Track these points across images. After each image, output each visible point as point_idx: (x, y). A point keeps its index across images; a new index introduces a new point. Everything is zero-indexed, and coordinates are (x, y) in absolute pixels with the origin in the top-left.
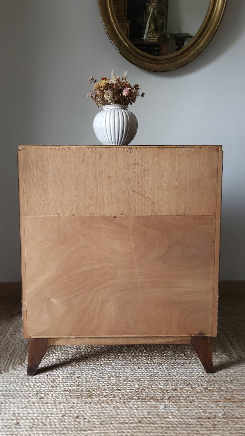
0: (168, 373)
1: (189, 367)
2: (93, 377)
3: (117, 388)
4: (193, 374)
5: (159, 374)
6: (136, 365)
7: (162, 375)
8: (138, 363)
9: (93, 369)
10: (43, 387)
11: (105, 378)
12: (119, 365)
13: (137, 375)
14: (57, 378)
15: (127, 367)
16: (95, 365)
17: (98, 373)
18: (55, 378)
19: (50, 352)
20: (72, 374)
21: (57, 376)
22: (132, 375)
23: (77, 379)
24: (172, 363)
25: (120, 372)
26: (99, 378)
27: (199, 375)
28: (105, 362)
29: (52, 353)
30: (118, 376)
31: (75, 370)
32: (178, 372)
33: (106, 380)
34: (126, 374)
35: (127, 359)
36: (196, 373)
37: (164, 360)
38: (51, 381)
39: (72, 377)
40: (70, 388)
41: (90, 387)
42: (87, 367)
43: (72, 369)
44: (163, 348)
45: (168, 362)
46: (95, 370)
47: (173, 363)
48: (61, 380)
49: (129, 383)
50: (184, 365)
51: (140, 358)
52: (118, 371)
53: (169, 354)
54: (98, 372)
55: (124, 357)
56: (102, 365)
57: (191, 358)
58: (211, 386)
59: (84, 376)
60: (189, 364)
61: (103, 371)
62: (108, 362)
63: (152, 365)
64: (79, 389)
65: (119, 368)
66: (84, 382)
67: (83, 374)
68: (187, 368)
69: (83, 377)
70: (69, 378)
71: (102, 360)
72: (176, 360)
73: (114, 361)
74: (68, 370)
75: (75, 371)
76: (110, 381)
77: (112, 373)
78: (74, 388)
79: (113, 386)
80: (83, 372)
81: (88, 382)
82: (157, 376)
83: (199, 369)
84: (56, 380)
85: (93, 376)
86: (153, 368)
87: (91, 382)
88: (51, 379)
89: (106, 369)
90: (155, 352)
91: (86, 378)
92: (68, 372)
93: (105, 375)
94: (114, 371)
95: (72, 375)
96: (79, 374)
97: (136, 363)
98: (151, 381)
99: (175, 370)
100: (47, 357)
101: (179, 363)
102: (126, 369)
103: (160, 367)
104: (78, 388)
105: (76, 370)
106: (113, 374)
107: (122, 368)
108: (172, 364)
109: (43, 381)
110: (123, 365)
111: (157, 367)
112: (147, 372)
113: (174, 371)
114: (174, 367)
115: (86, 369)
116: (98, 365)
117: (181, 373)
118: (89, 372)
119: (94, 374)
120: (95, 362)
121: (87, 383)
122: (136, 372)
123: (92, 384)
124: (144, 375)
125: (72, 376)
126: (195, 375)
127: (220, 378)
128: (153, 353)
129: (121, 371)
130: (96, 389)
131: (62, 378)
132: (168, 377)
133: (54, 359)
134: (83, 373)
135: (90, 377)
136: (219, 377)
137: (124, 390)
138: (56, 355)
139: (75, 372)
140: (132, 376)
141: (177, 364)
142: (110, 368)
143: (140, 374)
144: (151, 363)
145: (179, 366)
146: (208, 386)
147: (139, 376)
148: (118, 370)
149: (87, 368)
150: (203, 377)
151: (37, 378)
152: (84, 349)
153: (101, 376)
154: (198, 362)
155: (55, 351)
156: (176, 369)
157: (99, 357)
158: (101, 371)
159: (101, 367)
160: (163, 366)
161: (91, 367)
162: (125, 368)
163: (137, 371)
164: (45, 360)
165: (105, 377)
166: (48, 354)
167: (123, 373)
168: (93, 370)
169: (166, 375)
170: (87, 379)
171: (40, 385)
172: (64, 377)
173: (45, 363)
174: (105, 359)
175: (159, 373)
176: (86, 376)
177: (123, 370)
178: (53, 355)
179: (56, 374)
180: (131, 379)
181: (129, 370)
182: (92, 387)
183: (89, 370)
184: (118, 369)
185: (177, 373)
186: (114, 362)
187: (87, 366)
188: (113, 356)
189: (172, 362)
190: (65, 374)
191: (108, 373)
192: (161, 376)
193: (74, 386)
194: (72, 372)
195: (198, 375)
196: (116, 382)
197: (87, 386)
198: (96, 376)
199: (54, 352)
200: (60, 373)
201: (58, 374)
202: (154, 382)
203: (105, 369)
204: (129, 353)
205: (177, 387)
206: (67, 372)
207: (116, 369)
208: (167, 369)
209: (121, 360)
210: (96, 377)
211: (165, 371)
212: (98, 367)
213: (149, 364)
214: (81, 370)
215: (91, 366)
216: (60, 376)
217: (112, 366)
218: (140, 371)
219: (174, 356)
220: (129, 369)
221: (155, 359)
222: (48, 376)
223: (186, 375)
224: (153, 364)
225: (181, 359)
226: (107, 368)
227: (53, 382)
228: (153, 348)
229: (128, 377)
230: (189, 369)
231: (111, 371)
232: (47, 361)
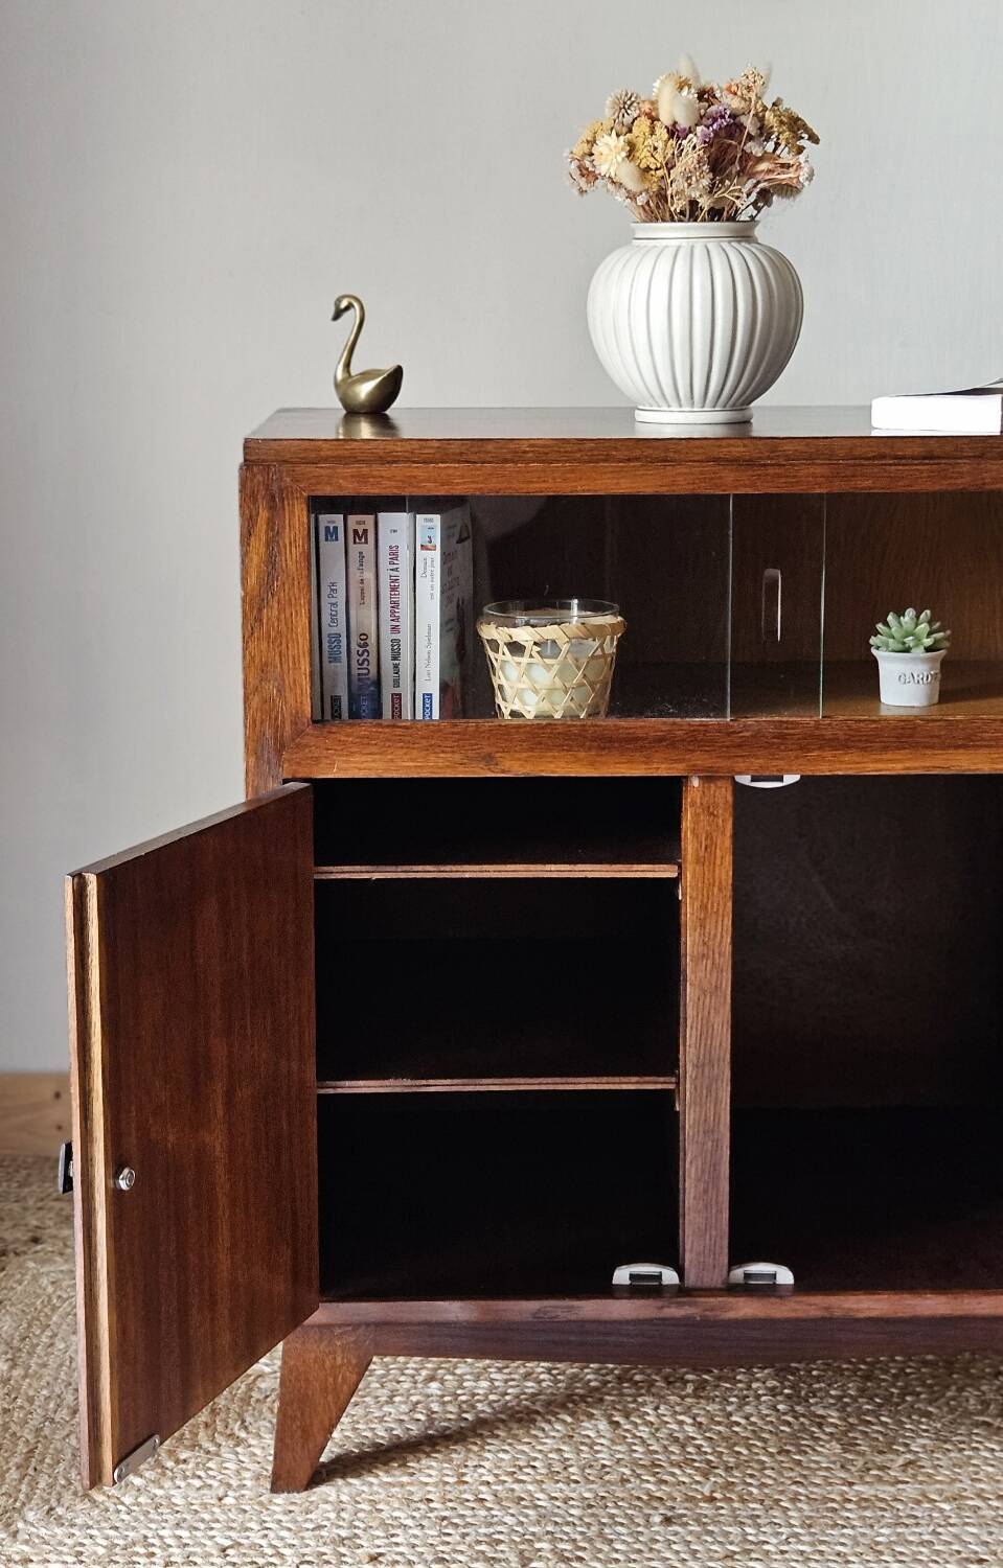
1: (916, 1517)
2: (445, 1556)
4: (937, 1548)
5: (766, 1547)
6: (655, 1504)
7: (782, 1552)
8: (661, 1499)
9: (445, 1523)
12: (572, 1506)
15: (612, 1516)
16: (451, 1501)
19: (220, 1439)
20: (344, 1545)
24: (833, 1500)
25: (579, 1537)
27: (963, 1555)
28: (499, 1488)
29: (231, 1443)
30: (566, 1554)
31: (357, 1523)
32: (862, 1540)
35: (607, 1478)
36: (950, 1543)
37: (795, 1488)
39: (343, 1559)
42: (414, 1514)
43: (341, 1523)
45: (813, 1493)
46: (456, 1526)
47: (838, 1498)
50: (892, 1507)
51: (673, 1474)
52: (567, 1534)
53: (819, 1453)
54: (467, 1534)
56: (488, 1505)
57: (930, 1475)
59: (401, 1554)
60: (918, 1502)
61: (492, 1530)
62: (513, 1490)
63: (734, 1510)
65: (571, 1519)
67: (397, 1544)
68: (907, 1521)
69: (398, 1558)
71: (484, 1478)
72: (852, 1484)
73: (544, 1486)
74: (320, 1527)
75: (356, 1531)
77: (539, 1540)
80: (392, 1536)
82: (757, 1559)
83: (967, 1524)
85: (443, 1552)
86: (741, 1523)
89: (509, 1520)
92: (322, 1537)
94: (548, 1533)
95: (342, 1550)
96: (377, 1542)
97: (652, 1498)
99: (845, 1531)
100: (210, 1464)
101: (866, 1500)
102: (604, 1524)
103: (775, 1517)
105: (362, 1525)
106: (545, 1545)
107: (586, 1520)
108: (835, 1505)
110: (590, 1506)
111: (758, 1516)
112: (711, 1539)
113: (843, 1535)
114: (841, 1517)
115: (409, 1522)
116: (468, 1501)
117: (878, 1543)
118: (427, 1536)
119: (448, 1543)
120: (448, 1488)
122: (659, 1538)
125: (344, 1555)
126: (946, 1556)
129: (582, 1533)
133: (248, 1475)
134: (394, 1540)
138: (255, 1455)
139: (356, 1536)
141: (856, 1503)
142: (527, 1516)
144: (731, 1499)
145: (868, 1513)
148: (566, 1529)
149: (414, 1518)
152: (393, 1425)
153: (483, 1552)
154: (965, 1494)
155: (243, 1434)
156: (853, 1527)
157: (466, 1466)
158: (483, 1530)
159: (483, 1513)
160: (790, 1513)
161: (432, 1510)
162: (604, 1520)
163: (658, 1533)
164: (200, 1477)
165: (501, 1556)
166: (213, 1449)
168: (446, 1527)
172: (304, 1555)
173: (202, 1492)
174: (496, 1476)
175: (767, 1543)
176: (412, 1551)
177: (593, 1528)
178: (236, 1453)
181: (620, 1529)
183: (422, 1526)
184: (568, 1524)
185: (858, 1544)
186: (542, 1491)
187: (414, 1505)
189: (833, 1496)
190: (307, 1546)
191: (518, 1539)
194: (344, 1533)
195: (959, 1552)
198: (462, 1552)
199: (239, 1441)
200: (282, 1539)
203: (506, 1524)
204: (618, 1448)
206: (317, 1533)
207: (556, 1523)
208: (810, 1526)
210: (461, 1558)
211: (796, 1535)
212: (468, 1513)
213: (719, 1504)
215: (432, 1505)
216: (287, 1551)
217: (537, 1506)
218: (676, 1534)
219: (844, 1467)
220: (622, 1524)
221: (749, 1480)
223: (901, 1553)
224: (736, 1505)
225: (880, 1479)
226: (513, 1515)
228: (738, 1424)
230: (917, 1524)
231: (533, 1534)
232: (209, 1481)
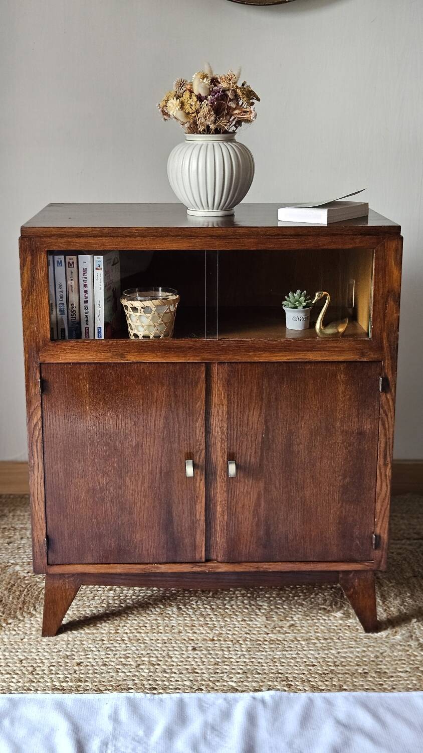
0: (249, 658)
1: (291, 647)
2: (107, 663)
3: (150, 685)
4: (298, 660)
5: (231, 660)
6: (190, 642)
7: (237, 662)
8: (193, 640)
9: (108, 649)
10: (12, 682)
11: (129, 666)
12: (158, 643)
13: (190, 662)
14: (39, 665)
15: (174, 647)
16: (111, 640)
17: (116, 656)
18: (35, 665)
19: (25, 614)
20: (68, 658)
21: (39, 661)
22: (182, 661)
23: (76, 668)
24: (260, 640)
25: (159, 656)
26: (119, 665)
27: (307, 663)
28: (131, 635)
29: (29, 616)
30: (153, 662)
31: (74, 649)
32: (269, 657)
33: (131, 670)
34: (169, 660)
35: (173, 631)
36: (303, 658)
37: (245, 635)
38: (27, 670)
39: (67, 664)
40: (64, 684)
41: (100, 682)
42: (97, 646)
43: (68, 649)
44: (247, 608)
45: (252, 637)
46: (113, 650)
47: (262, 640)
48: (46, 668)
49: (173, 677)
50: (282, 643)
51: (199, 630)
52: (155, 654)
53: (257, 621)
54: (116, 654)
55: (168, 626)
56: (126, 642)
57: (299, 630)
58: (325, 683)
59: (90, 662)
60: (293, 641)
61: (126, 653)
62: (136, 636)
63: (221, 644)
64: (80, 686)
65: (157, 648)
66: (89, 674)
67: (89, 658)
68: (287, 649)
69: (88, 664)
70: (61, 666)
71: (126, 631)
72: (268, 634)
73: (148, 635)
74: (60, 651)
75: (73, 653)
76: (138, 671)
77: (144, 657)
78: (71, 684)
79: (142, 680)
80: (87, 655)
81: (96, 673)
82: (227, 665)
83: (310, 650)
84: (37, 669)
85: (106, 661)
86: (223, 650)
87: (103, 673)
88: (29, 666)
89: (133, 648)
90: (230, 618)
91: (93, 666)
92: (60, 655)
93: (129, 659)
94: (148, 654)
95: (67, 660)
96: (81, 657)
97: (189, 639)
98: (215, 673)
99: (263, 653)
100: (20, 625)
101: (273, 640)
102: (170, 650)
103: (236, 647)
104: (79, 683)
105: (76, 650)
106: (146, 659)
107: (163, 649)
108: (260, 642)
109: (14, 671)
110: (165, 643)
111: (230, 647)
112: (210, 657)
113: (262, 655)
114: (262, 648)
115: (94, 649)
116: (118, 640)
117: (275, 658)
118: (101, 655)
119: (108, 658)
120: (111, 635)
121: (96, 675)
122: (190, 656)
123: (104, 677)
124: (204, 662)
125: (68, 663)
126: (300, 664)
127: (346, 668)
128: (226, 619)
129: (161, 654)
130: (112, 686)
131: (49, 665)
132: (249, 667)
133: (34, 629)
134: (88, 656)
135: (101, 664)
136: (345, 666)
137: (163, 689)
138: (38, 621)
139: (73, 655)
140: (179, 664)
141: (268, 642)
142: (140, 647)
143: (196, 660)
144: (220, 640)
145: (272, 646)
146: (320, 683)
147: (193, 663)
148: (155, 652)
149: (96, 647)
150: (314, 666)
152: (92, 609)
153: (121, 662)
154: (311, 638)
155: (34, 613)
156: (266, 652)
157: (119, 626)
158: (123, 653)
159: (124, 646)
160: (242, 646)
161: (103, 644)
162: (170, 649)
163: (190, 654)
164: (15, 630)
165: (128, 663)
166: (22, 618)
167: (164, 657)
168: (108, 651)
169: (245, 662)
170: (96, 667)
171: (8, 678)
172: (52, 662)
173: (15, 636)
174: (130, 630)
175: (232, 658)
176: (94, 661)
177: (165, 652)
178: (31, 620)
179: (37, 657)
180: (179, 670)
181: (176, 652)
182: (103, 682)
183: (99, 651)
184: (156, 650)
185: (267, 658)
186: (148, 636)
187: (97, 642)
189: (259, 639)
190: (54, 659)
191: (136, 656)
192: (235, 664)
193: (71, 681)
194: (68, 654)
195: (305, 662)
196: (150, 674)
197: (95, 682)
198: (113, 661)
199: (32, 615)
200: (44, 656)
201: (41, 657)
202: (221, 675)
203: (131, 650)
204: (180, 618)
205: (262, 686)
206: (58, 653)
207: (152, 650)
208: (250, 651)
209: (161, 633)
210: (112, 664)
211: (244, 655)
212: (118, 645)
213: (215, 642)
214: (85, 651)
215: (104, 642)
216: (46, 661)
217: (144, 643)
218: (197, 654)
219: (266, 626)
220: (177, 650)
221: (228, 632)
223: (284, 662)
224: (222, 642)
225: (279, 632)
226: (135, 646)
227: (32, 673)
228: (228, 609)
229: (173, 665)
230: (291, 650)
231: (142, 654)
232: (19, 632)
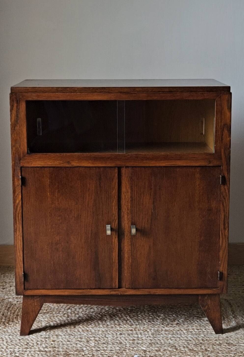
0: (153, 338)
3: (96, 349)
4: (181, 338)
5: (143, 338)
7: (146, 339)
9: (70, 335)
10: (16, 349)
12: (99, 332)
14: (31, 341)
15: (108, 333)
17: (75, 338)
18: (28, 342)
22: (114, 339)
23: (53, 343)
25: (100, 337)
26: (77, 341)
30: (97, 340)
31: (50, 335)
32: (164, 337)
33: (84, 343)
34: (106, 339)
35: (108, 327)
37: (151, 328)
38: (24, 344)
40: (46, 349)
41: (67, 348)
44: (151, 317)
46: (73, 335)
47: (161, 330)
48: (35, 343)
49: (109, 346)
50: (173, 331)
51: (123, 326)
53: (158, 322)
55: (105, 325)
58: (197, 348)
60: (178, 331)
61: (80, 336)
64: (55, 350)
65: (99, 334)
66: (60, 345)
67: (59, 339)
68: (175, 334)
70: (43, 342)
72: (164, 327)
74: (42, 335)
76: (89, 344)
77: (91, 338)
78: (50, 349)
79: (91, 347)
80: (58, 337)
81: (64, 345)
82: (140, 341)
83: (189, 335)
84: (30, 343)
86: (138, 334)
87: (68, 345)
88: (24, 342)
89: (85, 334)
90: (142, 321)
91: (62, 342)
93: (83, 339)
95: (46, 339)
96: (55, 338)
97: (118, 330)
98: (133, 344)
102: (106, 335)
103: (145, 333)
104: (55, 349)
107: (103, 334)
109: (16, 344)
110: (103, 332)
111: (142, 333)
113: (160, 336)
114: (160, 333)
115: (62, 335)
117: (168, 338)
119: (71, 338)
121: (64, 346)
122: (118, 337)
123: (69, 346)
124: (127, 339)
126: (183, 340)
127: (210, 342)
128: (139, 321)
130: (74, 350)
131: (36, 341)
132: (152, 341)
134: (59, 338)
135: (66, 341)
136: (209, 341)
137: (103, 351)
139: (50, 337)
141: (164, 331)
142: (89, 333)
143: (122, 339)
145: (166, 333)
146: (194, 348)
147: (120, 340)
150: (190, 341)
151: (8, 341)
156: (163, 335)
159: (79, 333)
160: (149, 332)
167: (103, 338)
169: (150, 339)
170: (64, 342)
171: (13, 347)
180: (112, 343)
181: (110, 336)
182: (69, 348)
183: (65, 336)
185: (163, 338)
186: (93, 329)
188: (92, 323)
190: (39, 339)
191: (86, 338)
192: (145, 340)
193: (50, 348)
195: (186, 339)
196: (96, 345)
197: (64, 348)
200: (33, 338)
202: (137, 345)
204: (112, 321)
205: (160, 349)
206: (41, 336)
207: (95, 335)
208: (153, 335)
209: (101, 327)
210: (73, 341)
211: (150, 336)
212: (76, 333)
213: (133, 331)
214: (57, 335)
217: (91, 332)
219: (162, 324)
221: (141, 327)
222: (21, 340)
223: (173, 339)
224: (137, 331)
225: (171, 327)
227: (26, 345)
228: (140, 317)
229: (108, 341)
230: (177, 335)
231: (90, 337)
